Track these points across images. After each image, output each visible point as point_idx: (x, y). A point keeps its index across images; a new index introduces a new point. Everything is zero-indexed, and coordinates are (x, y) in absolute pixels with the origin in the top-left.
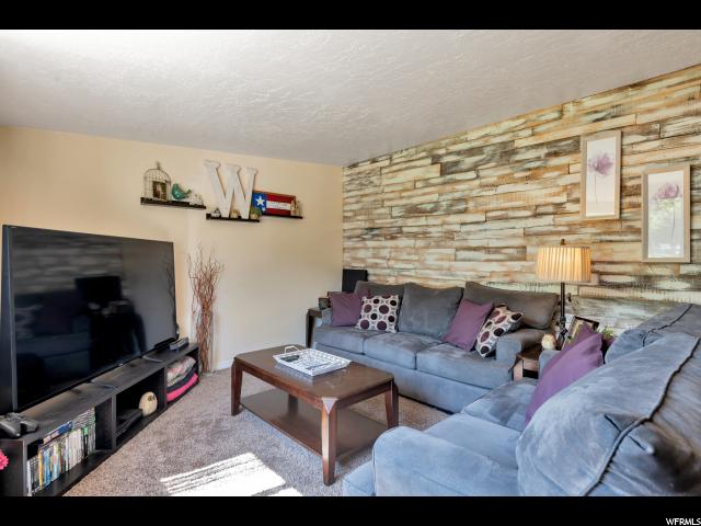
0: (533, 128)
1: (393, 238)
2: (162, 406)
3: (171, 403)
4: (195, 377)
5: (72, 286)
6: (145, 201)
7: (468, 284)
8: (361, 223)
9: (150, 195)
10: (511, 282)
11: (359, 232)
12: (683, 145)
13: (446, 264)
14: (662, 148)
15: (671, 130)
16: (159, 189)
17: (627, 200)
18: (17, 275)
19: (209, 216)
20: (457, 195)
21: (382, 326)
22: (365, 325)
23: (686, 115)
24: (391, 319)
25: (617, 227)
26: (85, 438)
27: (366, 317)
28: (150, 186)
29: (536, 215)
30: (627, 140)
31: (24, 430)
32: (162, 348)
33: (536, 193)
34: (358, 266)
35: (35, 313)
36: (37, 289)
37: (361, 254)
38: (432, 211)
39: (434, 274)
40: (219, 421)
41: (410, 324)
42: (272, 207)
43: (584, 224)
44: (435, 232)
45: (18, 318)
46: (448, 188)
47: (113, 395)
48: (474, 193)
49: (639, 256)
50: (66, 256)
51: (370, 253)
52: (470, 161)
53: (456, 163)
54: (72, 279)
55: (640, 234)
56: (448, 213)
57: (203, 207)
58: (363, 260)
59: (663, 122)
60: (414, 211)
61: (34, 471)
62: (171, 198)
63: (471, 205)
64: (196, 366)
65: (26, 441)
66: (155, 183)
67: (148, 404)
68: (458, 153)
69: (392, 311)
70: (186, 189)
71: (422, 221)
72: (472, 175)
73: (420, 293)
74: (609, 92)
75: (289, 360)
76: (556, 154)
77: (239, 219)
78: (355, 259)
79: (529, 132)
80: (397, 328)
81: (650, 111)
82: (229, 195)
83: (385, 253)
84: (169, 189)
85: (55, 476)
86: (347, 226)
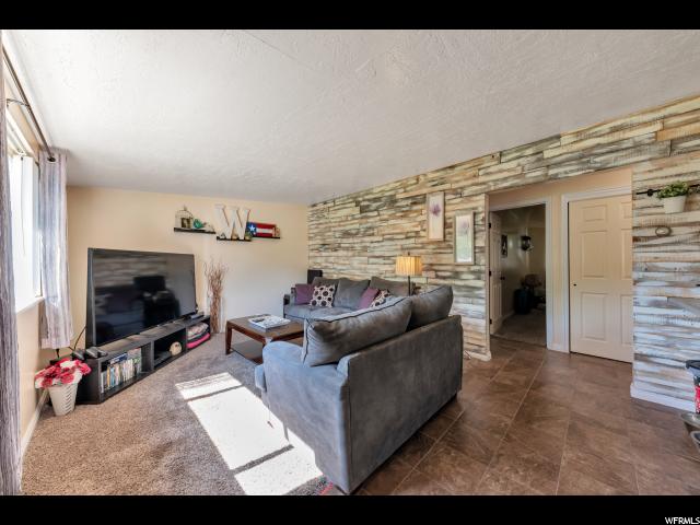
0: (404, 188)
1: (336, 250)
2: (184, 351)
3: (190, 349)
4: (207, 336)
5: (132, 283)
6: (176, 230)
7: (373, 278)
8: (318, 241)
9: (180, 226)
10: (396, 277)
11: (316, 247)
12: (470, 201)
13: (363, 266)
14: (462, 202)
15: (466, 192)
16: (185, 222)
17: (447, 230)
18: (96, 275)
19: (218, 238)
20: (369, 225)
21: (324, 304)
22: (314, 303)
23: (473, 185)
24: (329, 299)
25: (443, 245)
26: (135, 364)
27: (315, 298)
28: (180, 221)
29: (407, 238)
30: (448, 197)
31: (99, 355)
32: (187, 317)
33: (407, 225)
34: (317, 267)
35: (108, 299)
36: (109, 284)
37: (319, 260)
38: (357, 234)
39: (357, 272)
40: (217, 358)
41: (339, 302)
42: (260, 232)
43: (428, 243)
44: (358, 247)
45: (96, 302)
46: (364, 221)
47: (152, 341)
48: (378, 224)
49: (452, 261)
50: (128, 263)
51: (323, 259)
52: (374, 205)
53: (368, 206)
54: (131, 278)
55: (452, 248)
56: (364, 236)
57: (214, 233)
58: (319, 264)
59: (462, 188)
60: (347, 234)
61: (105, 378)
62: (193, 227)
63: (376, 231)
64: (209, 328)
65: (101, 360)
66: (183, 219)
67: (175, 349)
68: (369, 200)
69: (330, 294)
70: (203, 221)
71: (351, 240)
72: (376, 213)
73: (347, 283)
74: (438, 171)
75: (258, 321)
76: (415, 203)
77: (238, 239)
78: (316, 263)
79: (402, 190)
80: (333, 305)
81: (457, 182)
82: (231, 225)
83: (332, 259)
84: (192, 222)
85: (117, 383)
86: (311, 243)
